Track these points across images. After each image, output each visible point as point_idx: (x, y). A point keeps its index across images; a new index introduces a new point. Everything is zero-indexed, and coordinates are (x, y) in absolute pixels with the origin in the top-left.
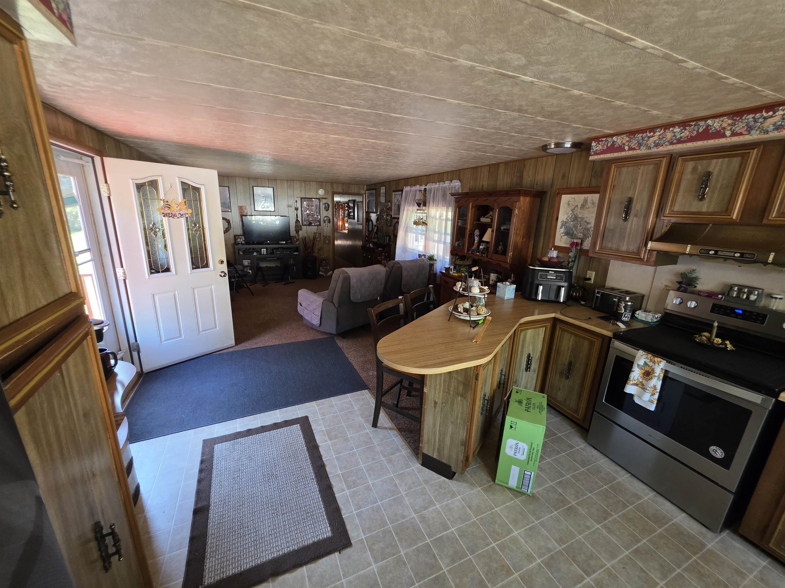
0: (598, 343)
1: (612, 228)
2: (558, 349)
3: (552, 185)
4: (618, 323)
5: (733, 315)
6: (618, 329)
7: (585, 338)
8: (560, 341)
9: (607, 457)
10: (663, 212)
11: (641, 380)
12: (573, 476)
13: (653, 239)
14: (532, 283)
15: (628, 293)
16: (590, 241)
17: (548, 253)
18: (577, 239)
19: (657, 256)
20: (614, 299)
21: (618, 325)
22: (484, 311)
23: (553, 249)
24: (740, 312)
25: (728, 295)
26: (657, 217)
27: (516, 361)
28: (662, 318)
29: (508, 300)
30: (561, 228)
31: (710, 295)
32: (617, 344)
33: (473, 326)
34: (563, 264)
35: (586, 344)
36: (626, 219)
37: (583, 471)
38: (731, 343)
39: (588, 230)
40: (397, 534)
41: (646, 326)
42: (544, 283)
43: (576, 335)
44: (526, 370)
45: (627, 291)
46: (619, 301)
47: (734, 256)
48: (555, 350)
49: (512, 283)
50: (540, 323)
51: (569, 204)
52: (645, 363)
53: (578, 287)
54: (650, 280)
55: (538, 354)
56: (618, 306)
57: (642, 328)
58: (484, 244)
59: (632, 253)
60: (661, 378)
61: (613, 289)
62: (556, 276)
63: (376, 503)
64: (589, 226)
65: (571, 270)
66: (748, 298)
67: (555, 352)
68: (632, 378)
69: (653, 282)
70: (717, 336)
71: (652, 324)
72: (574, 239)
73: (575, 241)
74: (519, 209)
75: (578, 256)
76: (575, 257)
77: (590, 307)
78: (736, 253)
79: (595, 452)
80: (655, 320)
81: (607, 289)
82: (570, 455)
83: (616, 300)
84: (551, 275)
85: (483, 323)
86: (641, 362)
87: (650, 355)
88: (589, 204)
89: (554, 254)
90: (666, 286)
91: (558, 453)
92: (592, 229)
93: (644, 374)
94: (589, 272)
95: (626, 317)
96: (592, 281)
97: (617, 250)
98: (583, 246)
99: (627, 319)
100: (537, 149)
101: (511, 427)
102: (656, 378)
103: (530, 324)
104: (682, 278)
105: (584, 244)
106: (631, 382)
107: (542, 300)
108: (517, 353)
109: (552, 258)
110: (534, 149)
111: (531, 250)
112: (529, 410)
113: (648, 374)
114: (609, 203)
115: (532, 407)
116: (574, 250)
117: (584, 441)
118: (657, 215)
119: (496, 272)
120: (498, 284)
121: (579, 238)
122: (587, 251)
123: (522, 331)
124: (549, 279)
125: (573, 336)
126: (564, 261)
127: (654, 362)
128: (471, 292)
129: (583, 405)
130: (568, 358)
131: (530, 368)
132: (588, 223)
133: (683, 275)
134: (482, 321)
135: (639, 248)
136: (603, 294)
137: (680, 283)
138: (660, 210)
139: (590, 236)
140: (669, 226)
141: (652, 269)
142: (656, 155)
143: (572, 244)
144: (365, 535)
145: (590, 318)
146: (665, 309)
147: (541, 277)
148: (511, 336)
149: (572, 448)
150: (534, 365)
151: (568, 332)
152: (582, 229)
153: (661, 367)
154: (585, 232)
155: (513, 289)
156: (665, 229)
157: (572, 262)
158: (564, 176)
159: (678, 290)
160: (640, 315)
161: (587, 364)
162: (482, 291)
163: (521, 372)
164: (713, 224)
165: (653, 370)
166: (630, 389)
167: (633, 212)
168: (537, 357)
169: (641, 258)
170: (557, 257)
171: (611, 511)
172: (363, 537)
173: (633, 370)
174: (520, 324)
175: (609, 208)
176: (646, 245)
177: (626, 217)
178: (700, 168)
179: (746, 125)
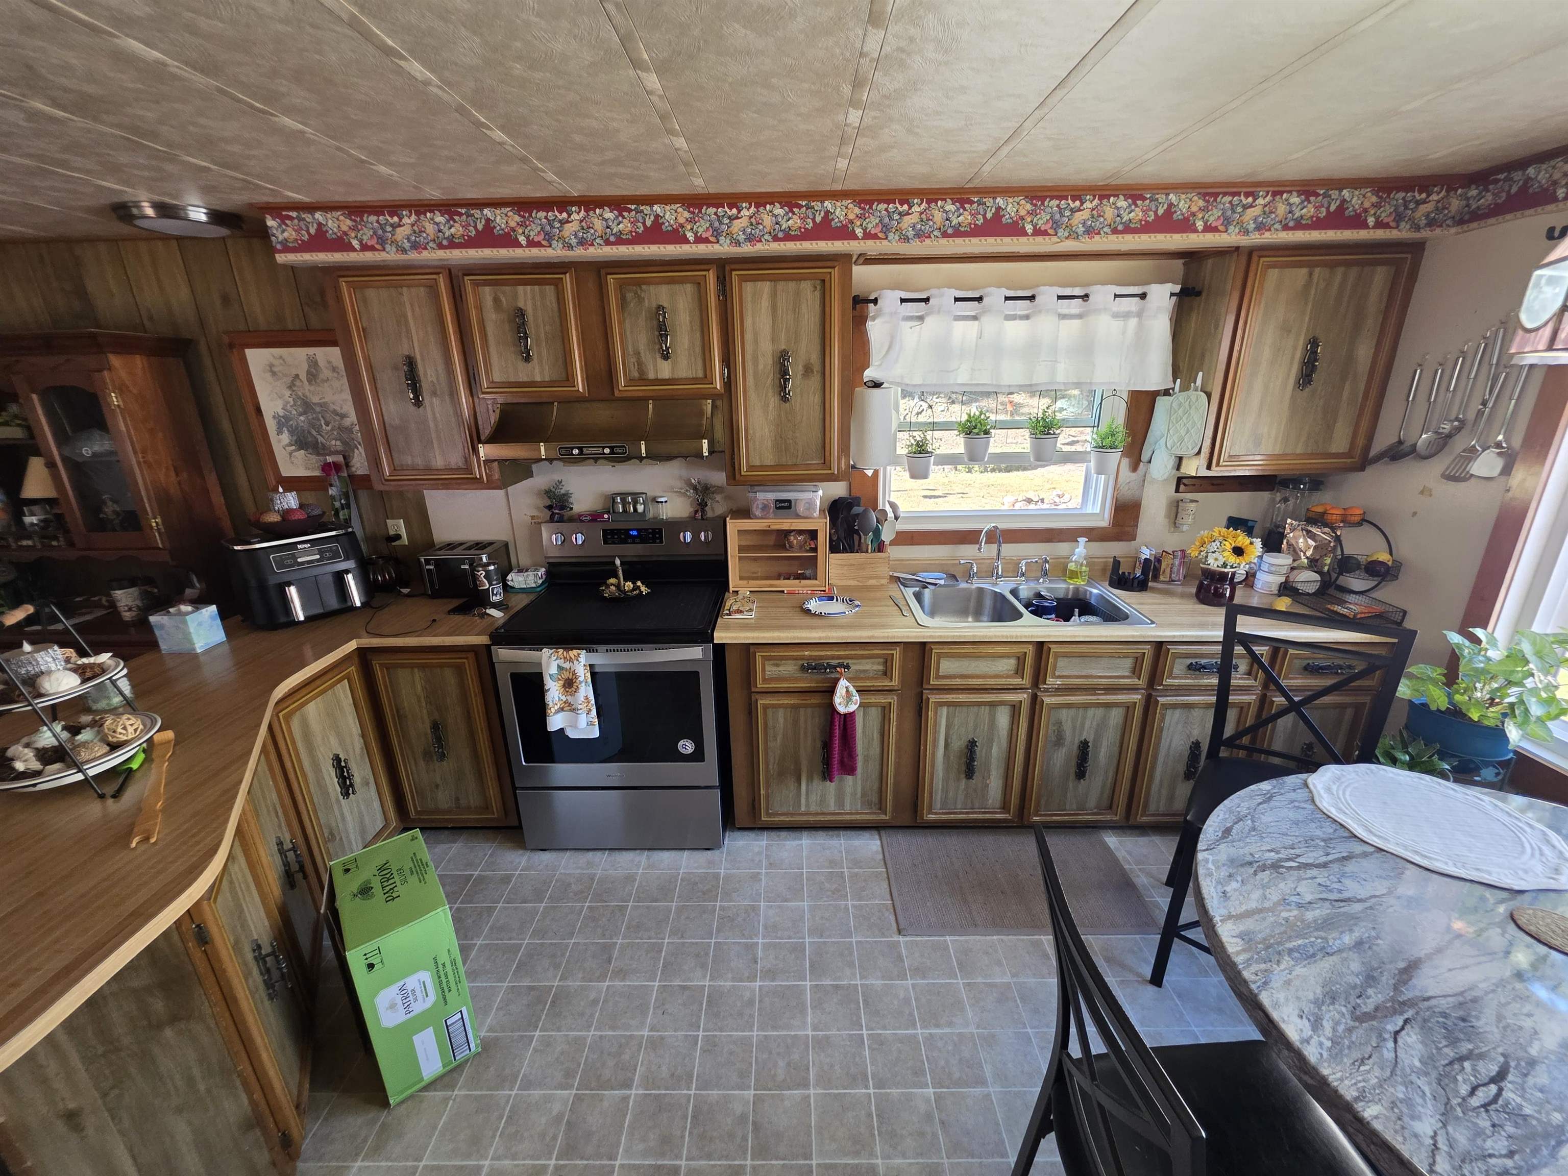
0: (469, 665)
1: (397, 422)
2: (398, 711)
3: (202, 323)
4: (488, 611)
5: (630, 541)
6: (492, 624)
7: (441, 666)
8: (393, 691)
9: (567, 849)
10: (478, 384)
11: (564, 698)
12: (534, 934)
13: (483, 438)
14: (262, 586)
15: (480, 546)
16: (363, 455)
17: (272, 500)
18: (331, 453)
19: (500, 467)
20: (462, 567)
21: (488, 614)
22: (131, 730)
23: (281, 490)
24: (635, 533)
25: (614, 512)
26: (472, 395)
27: (309, 791)
28: (548, 573)
29: (208, 652)
30: (279, 432)
31: (595, 517)
32: (504, 654)
33: (109, 789)
34: (325, 519)
35: (450, 677)
36: (418, 403)
37: (545, 908)
38: (643, 584)
39: (349, 430)
41: (532, 597)
42: (297, 576)
43: (422, 667)
44: (346, 794)
45: (477, 544)
46: (473, 568)
47: (604, 454)
48: (393, 716)
49: (199, 602)
50: (330, 675)
51: (274, 374)
52: (559, 666)
53: (381, 561)
54: (505, 512)
55: (358, 743)
56: (475, 578)
57: (528, 605)
58: (35, 508)
59: (458, 470)
60: (589, 680)
61: (451, 546)
62: (320, 552)
64: (347, 422)
65: (350, 530)
66: (635, 510)
67: (394, 718)
68: (551, 704)
69: (510, 514)
70: (626, 580)
71: (539, 589)
72: (325, 455)
73: (330, 459)
74: (122, 390)
75: (351, 494)
76: (346, 496)
77: (424, 595)
78: (604, 448)
79: (546, 857)
80: (540, 582)
81: (440, 549)
82: (512, 896)
83: (467, 567)
84: (306, 552)
85: (148, 760)
86: (554, 670)
87: (561, 651)
88: (326, 373)
89: (290, 500)
90: (533, 517)
91: (490, 910)
92: (357, 428)
93: (564, 686)
94: (390, 522)
95: (496, 595)
96: (405, 540)
97: (428, 469)
98: (354, 469)
99: (498, 597)
100: (99, 211)
101: (371, 966)
102: (583, 684)
103: (304, 691)
104: (549, 498)
105: (351, 464)
106: (553, 710)
107: (308, 619)
108: (302, 769)
109: (289, 511)
110: (89, 210)
111: (218, 499)
112: (395, 895)
113: (569, 684)
114: (370, 368)
115: (398, 884)
116: (335, 479)
117: (521, 852)
118: (471, 392)
119: (132, 583)
120: (153, 619)
121: (337, 453)
122: (366, 478)
123: (288, 718)
124: (303, 563)
125: (416, 670)
126: (324, 513)
127: (571, 660)
128: (41, 695)
129: (493, 791)
130: (426, 717)
131: (351, 785)
132: (343, 416)
133: (549, 493)
134: (142, 756)
135: (465, 458)
136: (438, 563)
137: (550, 507)
138: (472, 381)
139: (360, 444)
140: (498, 411)
141: (501, 493)
142: (421, 267)
143: (327, 468)
145: (434, 620)
146: (546, 557)
147: (281, 565)
148: (264, 746)
149: (509, 883)
150: (360, 772)
151: (403, 666)
152: (332, 430)
153: (582, 664)
154: (345, 436)
155: (212, 618)
156: (494, 418)
157: (343, 509)
158: (226, 300)
159: (552, 520)
160: (516, 580)
161: (468, 712)
162: (89, 674)
163: (335, 807)
164: (559, 403)
165: (574, 674)
166: (555, 722)
167: (425, 386)
168: (358, 751)
169: (476, 478)
170: (301, 506)
171: (611, 938)
173: (546, 688)
174: (277, 703)
175: (373, 380)
176: (475, 451)
177: (416, 397)
178: (503, 299)
179: (542, 228)
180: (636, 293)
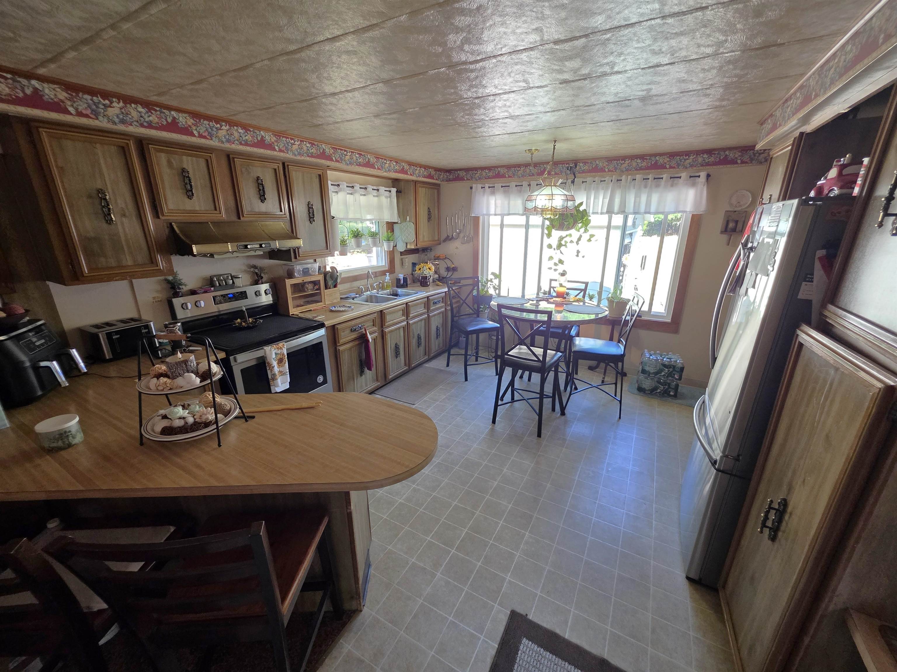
1: (92, 235)
10: (160, 211)
11: (278, 369)
24: (231, 296)
31: (206, 290)
40: (468, 579)
52: (276, 353)
59: (145, 265)
63: (454, 622)
66: (226, 283)
69: (136, 299)
70: (249, 318)
86: (274, 356)
87: (274, 346)
90: (154, 298)
93: (278, 363)
97: (121, 266)
127: (281, 348)
135: (150, 257)
144: (493, 606)
153: (286, 348)
164: (211, 223)
165: (284, 355)
167: (117, 210)
169: (161, 269)
172: (496, 605)
175: (71, 205)
178: (174, 162)
179: (206, 130)
180: (246, 169)
